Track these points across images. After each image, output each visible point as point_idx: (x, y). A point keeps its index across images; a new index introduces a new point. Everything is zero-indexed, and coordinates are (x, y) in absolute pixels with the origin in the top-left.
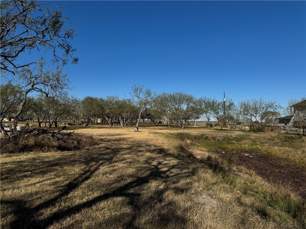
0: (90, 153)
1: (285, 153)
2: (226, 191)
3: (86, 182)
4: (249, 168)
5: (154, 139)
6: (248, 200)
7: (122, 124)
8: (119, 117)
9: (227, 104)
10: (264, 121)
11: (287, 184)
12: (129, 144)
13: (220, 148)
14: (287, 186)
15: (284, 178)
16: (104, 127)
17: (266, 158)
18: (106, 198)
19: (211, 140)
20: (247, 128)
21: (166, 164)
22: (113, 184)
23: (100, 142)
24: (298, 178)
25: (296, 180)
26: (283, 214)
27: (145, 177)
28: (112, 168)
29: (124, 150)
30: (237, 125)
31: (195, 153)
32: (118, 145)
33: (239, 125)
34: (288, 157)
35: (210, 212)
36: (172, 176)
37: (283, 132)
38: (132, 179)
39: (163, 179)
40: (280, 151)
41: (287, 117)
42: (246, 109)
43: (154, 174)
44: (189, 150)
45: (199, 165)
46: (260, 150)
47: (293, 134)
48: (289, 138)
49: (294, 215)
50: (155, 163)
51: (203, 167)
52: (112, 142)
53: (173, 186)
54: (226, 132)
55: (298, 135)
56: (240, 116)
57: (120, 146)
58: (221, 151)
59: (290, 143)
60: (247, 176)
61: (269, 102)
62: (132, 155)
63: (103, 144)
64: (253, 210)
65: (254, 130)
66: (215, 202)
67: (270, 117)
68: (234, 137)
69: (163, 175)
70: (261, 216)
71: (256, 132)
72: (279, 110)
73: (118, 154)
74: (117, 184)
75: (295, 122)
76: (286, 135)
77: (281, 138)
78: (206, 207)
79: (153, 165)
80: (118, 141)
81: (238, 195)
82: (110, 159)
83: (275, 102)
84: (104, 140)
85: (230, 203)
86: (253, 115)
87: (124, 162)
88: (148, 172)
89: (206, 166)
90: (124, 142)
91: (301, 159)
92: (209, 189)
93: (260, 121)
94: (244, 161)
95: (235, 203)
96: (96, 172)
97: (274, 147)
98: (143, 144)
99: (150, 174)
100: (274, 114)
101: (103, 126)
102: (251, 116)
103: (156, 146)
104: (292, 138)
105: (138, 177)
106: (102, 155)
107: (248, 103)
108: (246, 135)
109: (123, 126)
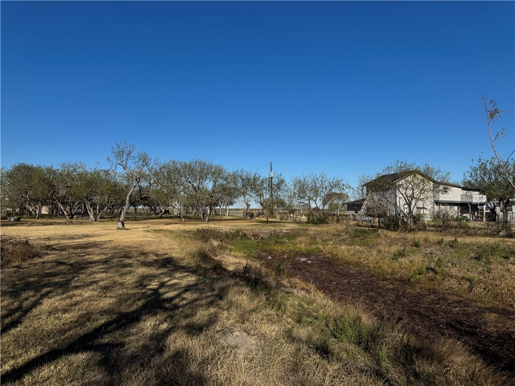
0: (24, 274)
1: (355, 254)
2: (271, 321)
3: (13, 331)
4: (307, 280)
5: (154, 241)
6: (302, 332)
7: (92, 216)
8: (86, 202)
9: (275, 181)
10: (326, 207)
11: (358, 301)
12: (105, 254)
13: (265, 251)
14: (359, 304)
15: (355, 291)
16: (55, 223)
17: (330, 262)
18: (54, 359)
19: (251, 239)
20: (304, 218)
21: (175, 284)
22: (69, 330)
23: (46, 252)
24: (373, 291)
25: (370, 294)
26: (352, 347)
27: (133, 312)
28: (68, 301)
29: (94, 265)
30: (290, 213)
31: (225, 262)
32: (83, 256)
33: (293, 214)
34: (359, 260)
35: (245, 359)
36: (183, 305)
37: (352, 223)
38: (109, 317)
39: (168, 312)
40: (349, 252)
41: (357, 201)
42: (302, 189)
43: (152, 304)
44: (216, 258)
45: (231, 282)
46: (322, 251)
47: (365, 226)
48: (360, 232)
49: (366, 347)
50: (154, 285)
51: (236, 284)
52: (71, 251)
53: (184, 322)
54: (274, 226)
55: (372, 227)
56: (294, 200)
57: (87, 257)
58: (265, 256)
59: (362, 239)
60: (303, 292)
61: (334, 179)
62: (110, 274)
63: (52, 256)
64: (310, 348)
65: (313, 221)
66: (254, 341)
67: (335, 202)
68: (285, 233)
69: (167, 305)
70: (322, 355)
71: (317, 224)
72: (347, 190)
73: (83, 273)
74: (78, 328)
75: (368, 209)
76: (357, 227)
77: (350, 233)
78: (239, 352)
79: (150, 289)
80: (83, 248)
81: (288, 326)
82: (64, 284)
83: (342, 180)
84: (54, 247)
85: (277, 339)
86: (312, 199)
87: (95, 286)
88: (140, 303)
89: (242, 282)
90: (95, 249)
91: (377, 263)
92: (244, 321)
93: (321, 208)
94: (300, 269)
95: (284, 338)
96: (34, 310)
97: (341, 246)
98: (132, 251)
99: (143, 306)
100: (340, 196)
101: (53, 221)
102: (309, 200)
103: (157, 255)
104: (365, 232)
105: (120, 313)
106: (49, 277)
107: (305, 180)
108: (302, 229)
109: (93, 219)
